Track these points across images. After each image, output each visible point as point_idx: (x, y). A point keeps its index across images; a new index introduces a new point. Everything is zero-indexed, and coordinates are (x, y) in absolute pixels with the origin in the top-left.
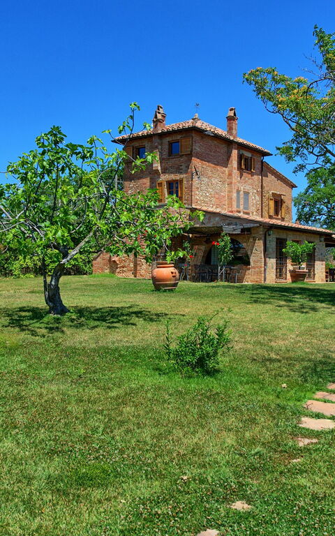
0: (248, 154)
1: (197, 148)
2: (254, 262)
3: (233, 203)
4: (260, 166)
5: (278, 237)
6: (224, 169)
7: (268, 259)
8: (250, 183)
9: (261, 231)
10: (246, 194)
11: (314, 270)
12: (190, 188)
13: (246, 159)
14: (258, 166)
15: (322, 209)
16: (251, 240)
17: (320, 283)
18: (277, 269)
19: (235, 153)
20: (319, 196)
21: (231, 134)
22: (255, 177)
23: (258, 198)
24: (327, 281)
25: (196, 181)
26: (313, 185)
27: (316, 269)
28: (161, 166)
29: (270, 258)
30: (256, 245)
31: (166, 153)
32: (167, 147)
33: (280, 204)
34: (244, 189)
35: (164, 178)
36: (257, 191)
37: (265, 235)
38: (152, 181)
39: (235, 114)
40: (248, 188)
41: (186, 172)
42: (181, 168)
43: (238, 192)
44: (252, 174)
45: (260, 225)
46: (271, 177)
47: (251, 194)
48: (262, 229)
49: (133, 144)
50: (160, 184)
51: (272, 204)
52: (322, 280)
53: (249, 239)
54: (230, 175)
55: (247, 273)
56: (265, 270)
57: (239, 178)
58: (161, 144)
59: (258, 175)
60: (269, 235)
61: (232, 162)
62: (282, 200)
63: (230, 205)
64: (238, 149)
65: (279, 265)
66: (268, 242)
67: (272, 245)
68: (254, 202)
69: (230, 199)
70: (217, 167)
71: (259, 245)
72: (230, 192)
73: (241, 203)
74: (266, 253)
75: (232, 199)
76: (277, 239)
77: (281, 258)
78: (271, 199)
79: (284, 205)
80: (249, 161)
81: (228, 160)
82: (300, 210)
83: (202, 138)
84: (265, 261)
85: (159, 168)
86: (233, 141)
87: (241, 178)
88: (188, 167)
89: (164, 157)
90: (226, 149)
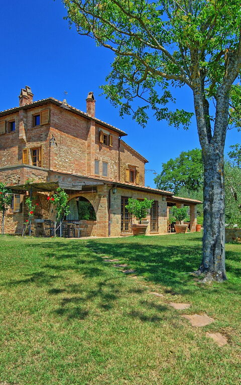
0: (107, 133)
1: (55, 119)
2: (100, 217)
3: (92, 169)
4: (118, 143)
5: (123, 195)
6: (84, 141)
7: (112, 215)
8: (109, 156)
9: (105, 189)
10: (105, 163)
11: (158, 224)
12: (49, 154)
13: (105, 136)
14: (116, 142)
15: (172, 185)
16: (97, 197)
17: (163, 234)
18: (122, 224)
19: (93, 129)
20: (169, 176)
21: (90, 113)
22: (114, 152)
23: (116, 168)
24: (169, 232)
25: (54, 148)
26: (166, 170)
27: (159, 223)
28: (26, 136)
29: (114, 214)
30: (101, 202)
31: (30, 124)
32: (30, 119)
33: (135, 174)
34: (103, 159)
35: (29, 146)
36: (115, 162)
37: (109, 192)
38: (20, 149)
39: (93, 97)
40: (106, 159)
41: (46, 140)
42: (41, 136)
43: (97, 161)
44: (110, 149)
45: (105, 184)
46: (127, 153)
47: (109, 164)
48: (106, 187)
49: (6, 119)
50: (25, 151)
51: (128, 173)
52: (165, 231)
53: (95, 197)
54: (89, 146)
55: (94, 228)
56: (109, 225)
57: (98, 150)
58: (26, 117)
59: (115, 150)
60: (114, 193)
61: (90, 136)
62: (136, 171)
63: (89, 171)
64: (96, 126)
65: (125, 220)
66: (112, 200)
67: (117, 203)
68: (113, 170)
69: (89, 166)
70: (76, 139)
71: (104, 201)
72: (89, 160)
73: (100, 170)
74: (111, 209)
75: (90, 166)
76: (122, 197)
77: (126, 214)
78: (127, 169)
79: (138, 175)
80: (108, 138)
81: (87, 134)
82: (159, 186)
83: (61, 112)
84: (109, 216)
85: (24, 137)
86: (91, 118)
87: (100, 150)
88: (47, 136)
89: (29, 128)
90: (85, 125)
